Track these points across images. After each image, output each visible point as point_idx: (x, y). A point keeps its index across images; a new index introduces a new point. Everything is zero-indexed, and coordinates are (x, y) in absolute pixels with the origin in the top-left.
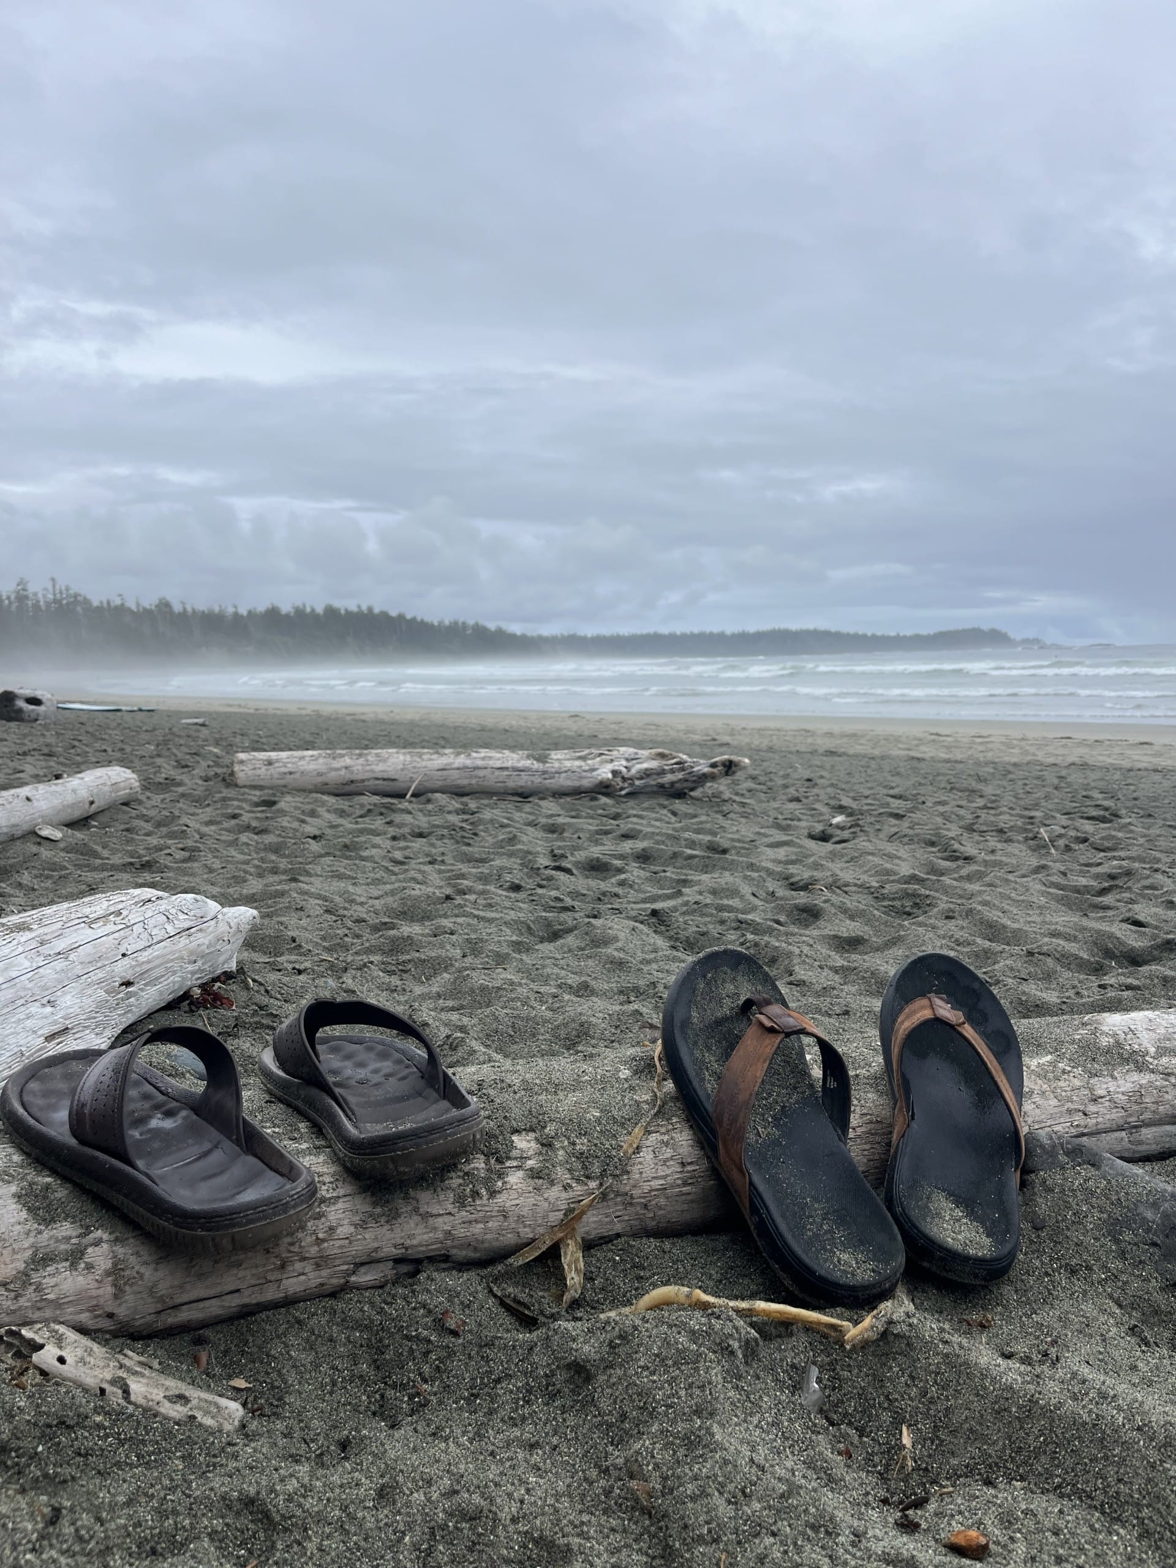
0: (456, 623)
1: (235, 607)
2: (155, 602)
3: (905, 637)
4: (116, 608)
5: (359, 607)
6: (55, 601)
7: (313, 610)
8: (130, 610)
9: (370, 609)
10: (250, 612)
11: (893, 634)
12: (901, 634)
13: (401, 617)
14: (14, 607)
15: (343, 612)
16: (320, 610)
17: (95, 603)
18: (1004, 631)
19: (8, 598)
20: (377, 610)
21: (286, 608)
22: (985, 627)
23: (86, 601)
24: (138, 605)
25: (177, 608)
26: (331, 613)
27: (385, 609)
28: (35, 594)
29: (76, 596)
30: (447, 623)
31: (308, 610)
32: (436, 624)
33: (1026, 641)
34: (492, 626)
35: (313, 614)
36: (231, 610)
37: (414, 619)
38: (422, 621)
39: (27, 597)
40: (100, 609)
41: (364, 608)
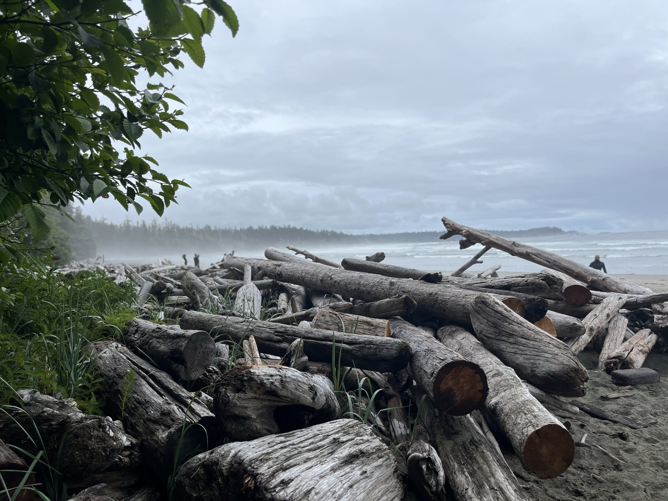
0: (324, 231)
1: (235, 227)
2: (204, 226)
3: (515, 232)
4: (189, 229)
5: (284, 225)
6: (166, 227)
7: (266, 228)
8: (194, 230)
9: (289, 226)
10: (241, 229)
11: (510, 230)
12: (514, 230)
13: (301, 229)
14: (151, 231)
15: (278, 228)
16: (269, 227)
17: (181, 228)
18: (559, 228)
19: (149, 227)
20: (291, 227)
21: (255, 227)
22: (551, 226)
23: (178, 227)
24: (197, 227)
25: (213, 228)
26: (273, 228)
27: (295, 226)
28: (159, 225)
29: (174, 225)
30: (320, 231)
31: (264, 227)
32: (315, 231)
33: (570, 232)
34: (338, 232)
35: (266, 229)
36: (234, 228)
37: (306, 230)
38: (310, 231)
39: (156, 226)
40: (183, 230)
41: (287, 226)
